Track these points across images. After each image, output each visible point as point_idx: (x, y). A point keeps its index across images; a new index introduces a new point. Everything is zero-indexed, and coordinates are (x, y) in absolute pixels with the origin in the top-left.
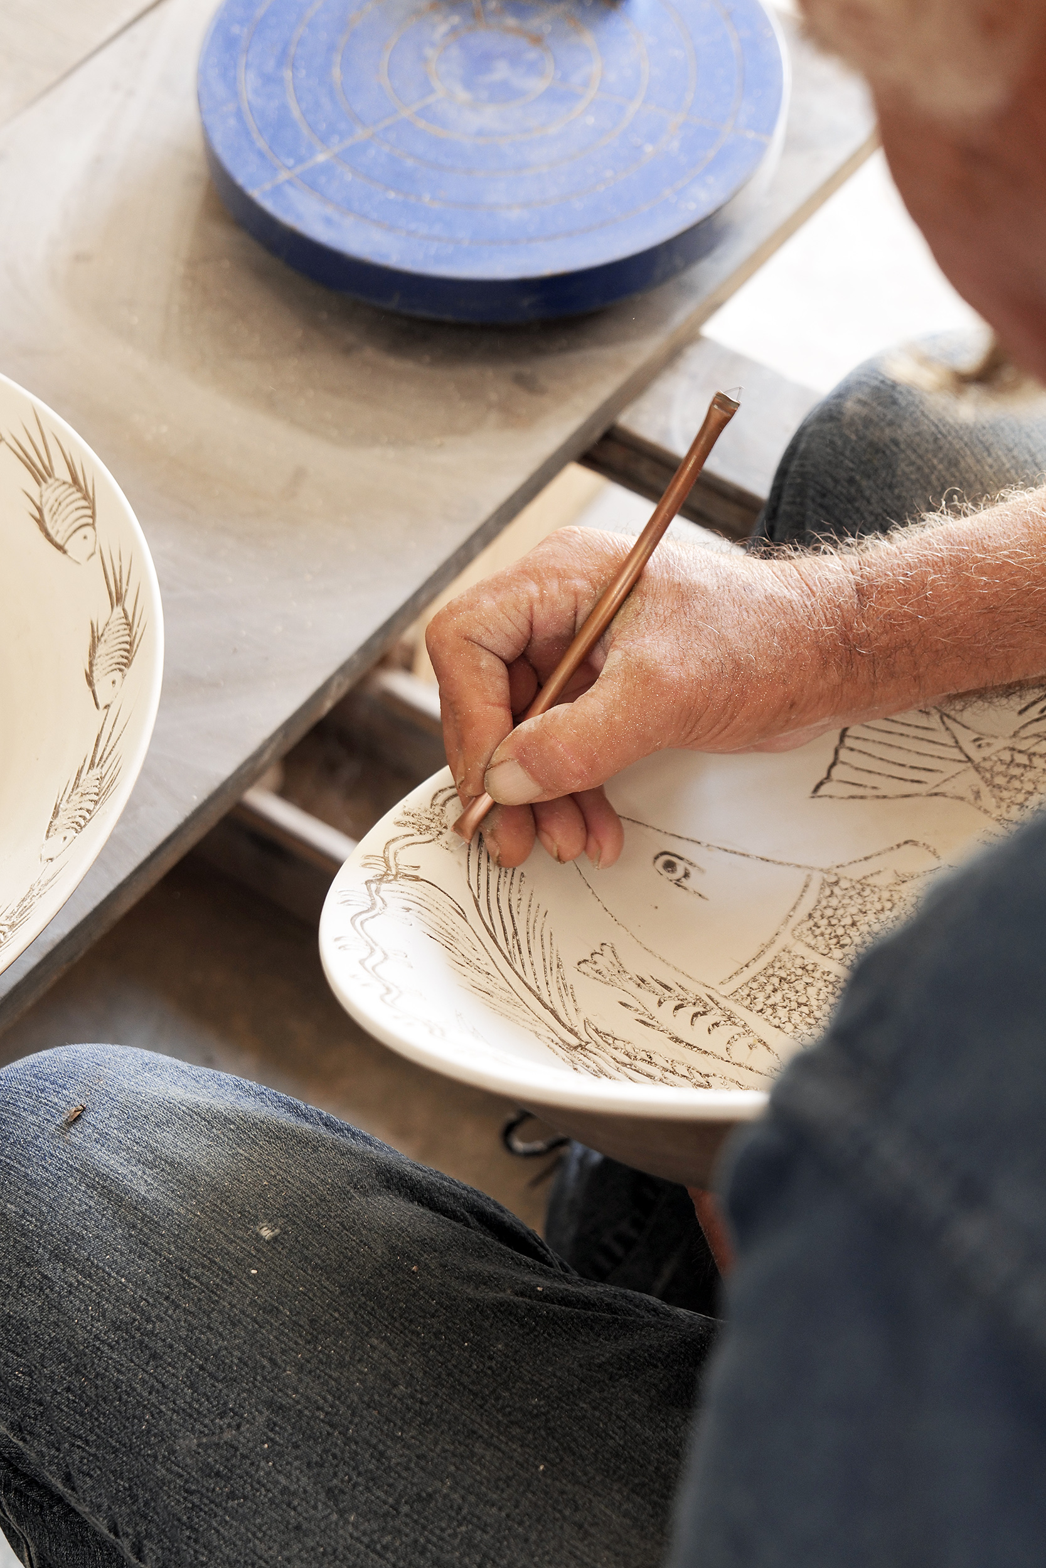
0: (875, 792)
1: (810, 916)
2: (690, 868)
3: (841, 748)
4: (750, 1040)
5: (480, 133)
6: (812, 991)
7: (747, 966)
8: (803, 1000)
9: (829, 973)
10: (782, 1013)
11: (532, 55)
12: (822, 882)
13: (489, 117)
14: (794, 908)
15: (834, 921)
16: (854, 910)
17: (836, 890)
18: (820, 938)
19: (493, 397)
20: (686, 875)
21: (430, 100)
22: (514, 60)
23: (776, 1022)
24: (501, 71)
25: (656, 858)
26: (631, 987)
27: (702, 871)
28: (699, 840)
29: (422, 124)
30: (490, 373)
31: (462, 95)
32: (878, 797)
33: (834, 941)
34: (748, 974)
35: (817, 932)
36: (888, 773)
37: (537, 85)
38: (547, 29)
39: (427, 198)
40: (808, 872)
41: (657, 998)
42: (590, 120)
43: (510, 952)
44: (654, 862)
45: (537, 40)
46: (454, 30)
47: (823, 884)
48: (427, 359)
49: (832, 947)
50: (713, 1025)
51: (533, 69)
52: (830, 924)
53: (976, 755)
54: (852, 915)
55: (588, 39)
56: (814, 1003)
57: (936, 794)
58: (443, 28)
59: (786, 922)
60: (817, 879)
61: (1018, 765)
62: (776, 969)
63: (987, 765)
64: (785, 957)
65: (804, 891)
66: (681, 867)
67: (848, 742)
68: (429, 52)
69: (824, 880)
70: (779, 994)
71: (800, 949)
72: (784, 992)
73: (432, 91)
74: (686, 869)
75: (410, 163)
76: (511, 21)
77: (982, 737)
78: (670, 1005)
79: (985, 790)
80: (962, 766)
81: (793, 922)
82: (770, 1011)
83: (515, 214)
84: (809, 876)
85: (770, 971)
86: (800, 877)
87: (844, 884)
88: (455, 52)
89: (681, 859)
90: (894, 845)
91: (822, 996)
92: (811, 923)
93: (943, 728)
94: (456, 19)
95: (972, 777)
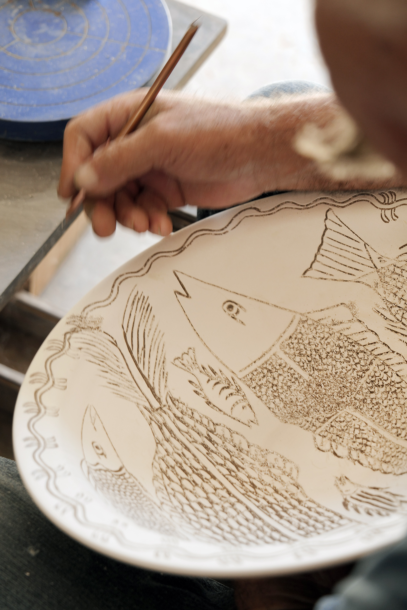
0: (331, 277)
1: (291, 337)
2: (239, 308)
3: (318, 254)
4: (245, 404)
5: (37, 56)
6: (281, 378)
7: (255, 362)
8: (275, 382)
9: (291, 369)
10: (264, 389)
11: (57, 21)
12: (299, 320)
13: (40, 49)
14: (284, 332)
15: (301, 341)
16: (311, 336)
17: (306, 325)
18: (292, 349)
19: (54, 174)
20: (238, 312)
21: (13, 43)
22: (49, 23)
23: (259, 394)
24: (44, 28)
25: (224, 303)
26: (196, 372)
27: (245, 311)
28: (246, 295)
29: (10, 54)
30: (51, 163)
31: (27, 40)
32: (332, 279)
33: (298, 352)
34: (254, 366)
35: (292, 346)
36: (338, 269)
37: (60, 34)
38: (63, 8)
39: (15, 87)
40: (294, 314)
41: (207, 378)
42: (86, 48)
43: (138, 358)
44: (223, 305)
45: (58, 14)
46: (20, 11)
47: (300, 321)
48: (22, 159)
49: (297, 355)
50: (229, 395)
51: (58, 27)
52: (299, 343)
53: (379, 265)
54: (309, 339)
55: (81, 12)
56: (280, 384)
57: (358, 282)
58: (16, 11)
59: (278, 340)
60: (298, 317)
61: (396, 274)
62: (268, 365)
63: (383, 271)
64: (274, 357)
65: (290, 324)
66: (236, 307)
67: (322, 252)
68: (10, 22)
69: (301, 319)
70: (265, 379)
71: (281, 354)
72: (268, 378)
73: (13, 39)
74: (238, 309)
75: (6, 71)
76: (46, 6)
77: (382, 257)
78: (212, 382)
79: (380, 284)
80: (372, 270)
81: (282, 340)
82: (258, 388)
83: (56, 92)
84: (294, 316)
85: (265, 366)
86: (290, 316)
87: (310, 322)
88: (22, 21)
89: (236, 304)
90: (335, 304)
91: (285, 382)
92: (290, 341)
93: (365, 250)
94: (21, 7)
95: (375, 277)
